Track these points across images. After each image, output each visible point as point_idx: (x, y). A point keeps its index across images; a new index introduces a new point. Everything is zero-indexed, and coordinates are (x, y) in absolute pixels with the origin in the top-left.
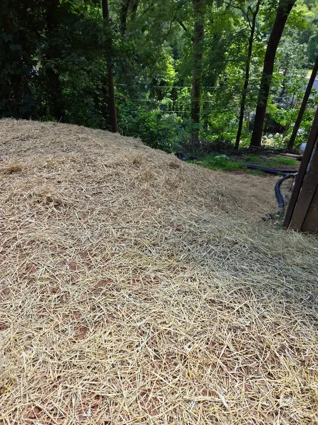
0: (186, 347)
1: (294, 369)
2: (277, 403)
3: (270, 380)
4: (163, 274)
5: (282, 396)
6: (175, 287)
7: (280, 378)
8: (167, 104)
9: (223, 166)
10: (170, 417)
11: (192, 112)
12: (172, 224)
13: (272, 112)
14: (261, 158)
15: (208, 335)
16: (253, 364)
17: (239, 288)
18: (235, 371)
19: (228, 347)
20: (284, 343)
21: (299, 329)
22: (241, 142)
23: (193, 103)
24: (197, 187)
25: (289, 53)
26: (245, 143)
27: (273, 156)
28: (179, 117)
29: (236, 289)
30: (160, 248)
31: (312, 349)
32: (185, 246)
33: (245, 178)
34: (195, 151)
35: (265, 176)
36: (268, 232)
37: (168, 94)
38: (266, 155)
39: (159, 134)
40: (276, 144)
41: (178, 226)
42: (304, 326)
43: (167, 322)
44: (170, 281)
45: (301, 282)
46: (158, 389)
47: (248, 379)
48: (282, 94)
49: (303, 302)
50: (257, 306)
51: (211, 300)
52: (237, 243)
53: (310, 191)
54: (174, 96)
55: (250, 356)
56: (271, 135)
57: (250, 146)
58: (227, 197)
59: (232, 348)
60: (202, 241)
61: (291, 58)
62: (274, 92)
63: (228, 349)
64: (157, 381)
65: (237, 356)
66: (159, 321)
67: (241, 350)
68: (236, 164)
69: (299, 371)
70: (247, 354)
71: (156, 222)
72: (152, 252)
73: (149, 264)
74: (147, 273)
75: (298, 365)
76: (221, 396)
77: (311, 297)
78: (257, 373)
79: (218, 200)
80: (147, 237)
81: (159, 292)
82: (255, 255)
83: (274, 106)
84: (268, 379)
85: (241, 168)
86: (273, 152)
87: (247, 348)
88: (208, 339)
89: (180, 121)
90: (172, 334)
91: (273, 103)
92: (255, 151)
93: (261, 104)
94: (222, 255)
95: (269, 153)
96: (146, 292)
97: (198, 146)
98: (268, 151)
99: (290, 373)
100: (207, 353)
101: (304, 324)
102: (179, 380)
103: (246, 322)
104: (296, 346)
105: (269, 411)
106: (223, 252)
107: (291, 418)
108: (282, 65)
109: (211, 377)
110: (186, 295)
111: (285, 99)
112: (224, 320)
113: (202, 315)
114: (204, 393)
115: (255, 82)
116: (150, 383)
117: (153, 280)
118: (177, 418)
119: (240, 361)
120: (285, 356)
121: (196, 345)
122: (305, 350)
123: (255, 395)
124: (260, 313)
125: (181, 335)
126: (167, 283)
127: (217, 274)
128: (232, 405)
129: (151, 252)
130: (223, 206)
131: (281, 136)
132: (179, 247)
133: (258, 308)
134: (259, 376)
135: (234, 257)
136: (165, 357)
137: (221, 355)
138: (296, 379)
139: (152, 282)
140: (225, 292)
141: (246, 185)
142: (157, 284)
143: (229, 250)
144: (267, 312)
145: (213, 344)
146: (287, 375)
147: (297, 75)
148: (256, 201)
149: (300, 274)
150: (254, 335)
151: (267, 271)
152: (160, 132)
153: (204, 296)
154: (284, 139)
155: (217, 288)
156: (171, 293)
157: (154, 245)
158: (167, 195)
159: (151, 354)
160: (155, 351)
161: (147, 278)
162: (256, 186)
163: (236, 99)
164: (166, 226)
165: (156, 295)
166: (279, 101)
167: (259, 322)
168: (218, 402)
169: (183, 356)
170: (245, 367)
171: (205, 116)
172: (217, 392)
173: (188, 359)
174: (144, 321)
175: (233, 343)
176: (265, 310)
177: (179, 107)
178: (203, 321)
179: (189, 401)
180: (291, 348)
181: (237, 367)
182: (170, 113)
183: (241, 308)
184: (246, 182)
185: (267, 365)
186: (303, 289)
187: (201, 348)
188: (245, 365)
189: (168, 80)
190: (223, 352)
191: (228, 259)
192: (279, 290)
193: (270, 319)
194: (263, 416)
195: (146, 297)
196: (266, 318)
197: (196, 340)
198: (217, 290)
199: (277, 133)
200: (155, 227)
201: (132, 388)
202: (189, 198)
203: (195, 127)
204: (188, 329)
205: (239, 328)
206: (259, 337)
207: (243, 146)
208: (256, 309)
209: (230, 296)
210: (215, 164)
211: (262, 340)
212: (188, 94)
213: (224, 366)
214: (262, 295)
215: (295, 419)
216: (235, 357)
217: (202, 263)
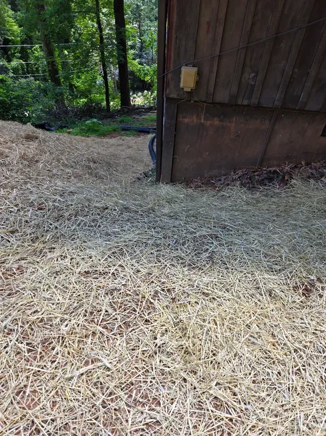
0: (63, 327)
1: (167, 308)
2: (155, 344)
3: (148, 326)
4: (28, 261)
5: (158, 336)
6: (43, 271)
7: (156, 321)
8: (18, 66)
9: (96, 131)
10: (53, 402)
11: (50, 74)
12: (32, 205)
13: (135, 69)
14: (134, 118)
15: (85, 306)
16: (131, 317)
17: (112, 252)
18: (115, 331)
19: (106, 311)
20: (156, 289)
21: (169, 272)
22: (112, 103)
23: (48, 63)
24: (63, 158)
25: (139, 4)
26: (115, 104)
27: (145, 115)
28: (38, 82)
29: (109, 253)
30: (20, 234)
31: (180, 285)
32: (51, 224)
33: (121, 141)
34: (65, 118)
35: (139, 136)
36: (141, 190)
37: (18, 55)
38: (138, 114)
39: (12, 103)
40: (146, 102)
41: (40, 205)
42: (173, 268)
43: (39, 310)
44: (37, 266)
45: (168, 229)
46: (35, 381)
47: (128, 333)
48: (141, 49)
49: (170, 247)
50: (132, 263)
51: (85, 272)
52: (107, 208)
53: (170, 144)
54: (24, 56)
55: (128, 311)
56: (140, 94)
57: (121, 106)
58: (100, 163)
59: (110, 311)
60: (69, 215)
61: (142, 10)
62: (133, 47)
63: (106, 313)
64: (34, 373)
65: (116, 316)
66: (29, 312)
67: (119, 309)
68: (110, 128)
69: (171, 308)
70: (125, 310)
71: (11, 206)
72: (11, 241)
73: (9, 255)
74: (7, 266)
75: (170, 303)
76: (103, 359)
77: (176, 241)
78: (136, 324)
79: (90, 168)
80: (3, 225)
81: (25, 282)
82: (126, 215)
83: (136, 62)
84: (145, 326)
85: (115, 130)
86: (144, 110)
87: (125, 305)
88: (86, 311)
89: (40, 86)
90: (45, 320)
91: (134, 59)
92: (127, 112)
93: (121, 61)
94: (93, 224)
95: (140, 112)
96: (9, 286)
97: (66, 112)
98: (139, 110)
99: (164, 313)
100: (86, 324)
101: (173, 265)
102: (59, 363)
103: (122, 281)
104: (167, 287)
105: (149, 354)
106: (94, 220)
107: (168, 352)
108: (134, 17)
109: (92, 346)
110: (58, 275)
111: (146, 54)
112: (100, 287)
113: (77, 290)
114: (87, 363)
115: (110, 37)
116: (25, 379)
117: (15, 272)
118: (61, 400)
119: (119, 320)
120: (158, 300)
121: (73, 322)
122: (175, 288)
123: (135, 345)
124: (134, 268)
125: (56, 318)
126: (33, 270)
127: (90, 244)
128: (115, 363)
129: (9, 242)
130: (96, 174)
131: (150, 93)
132: (44, 227)
133: (132, 265)
134: (138, 326)
135: (105, 223)
136: (40, 346)
137: (100, 321)
138: (169, 317)
139: (15, 274)
140: (99, 260)
141: (121, 148)
142: (21, 274)
143: (99, 217)
144: (141, 266)
145: (92, 313)
146: (162, 315)
147: (152, 28)
148: (130, 162)
149: (167, 222)
150: (130, 291)
151: (137, 228)
152: (13, 100)
153: (78, 270)
154: (152, 96)
155: (91, 258)
156: (40, 278)
157: (12, 232)
158: (24, 172)
159: (23, 349)
160: (28, 344)
161: (8, 271)
162: (131, 147)
163: (96, 56)
164: (25, 208)
165: (22, 286)
166: (140, 57)
167: (134, 277)
168: (101, 366)
169: (61, 338)
170: (124, 323)
171: (67, 78)
172: (100, 358)
173: (65, 338)
174: (10, 318)
175: (112, 305)
176: (139, 264)
177: (34, 69)
178: (79, 295)
179: (71, 378)
180: (163, 290)
181: (117, 326)
182: (26, 78)
183: (116, 270)
184: (122, 145)
185: (143, 314)
186: (170, 235)
187: (79, 322)
188: (124, 322)
189: (13, 38)
190: (101, 317)
191: (99, 226)
192: (149, 242)
193: (144, 271)
194: (144, 361)
195: (9, 292)
196: (140, 271)
197: (73, 316)
198: (91, 260)
199: (146, 91)
200: (11, 212)
201: (5, 391)
202: (55, 171)
203: (57, 91)
204: (63, 309)
205: (116, 289)
206: (135, 291)
207: (115, 107)
208: (131, 266)
209: (104, 262)
210: (88, 130)
211: (138, 293)
212: (42, 53)
213: (104, 330)
214: (135, 251)
215: (171, 351)
216: (114, 318)
217: (73, 237)
